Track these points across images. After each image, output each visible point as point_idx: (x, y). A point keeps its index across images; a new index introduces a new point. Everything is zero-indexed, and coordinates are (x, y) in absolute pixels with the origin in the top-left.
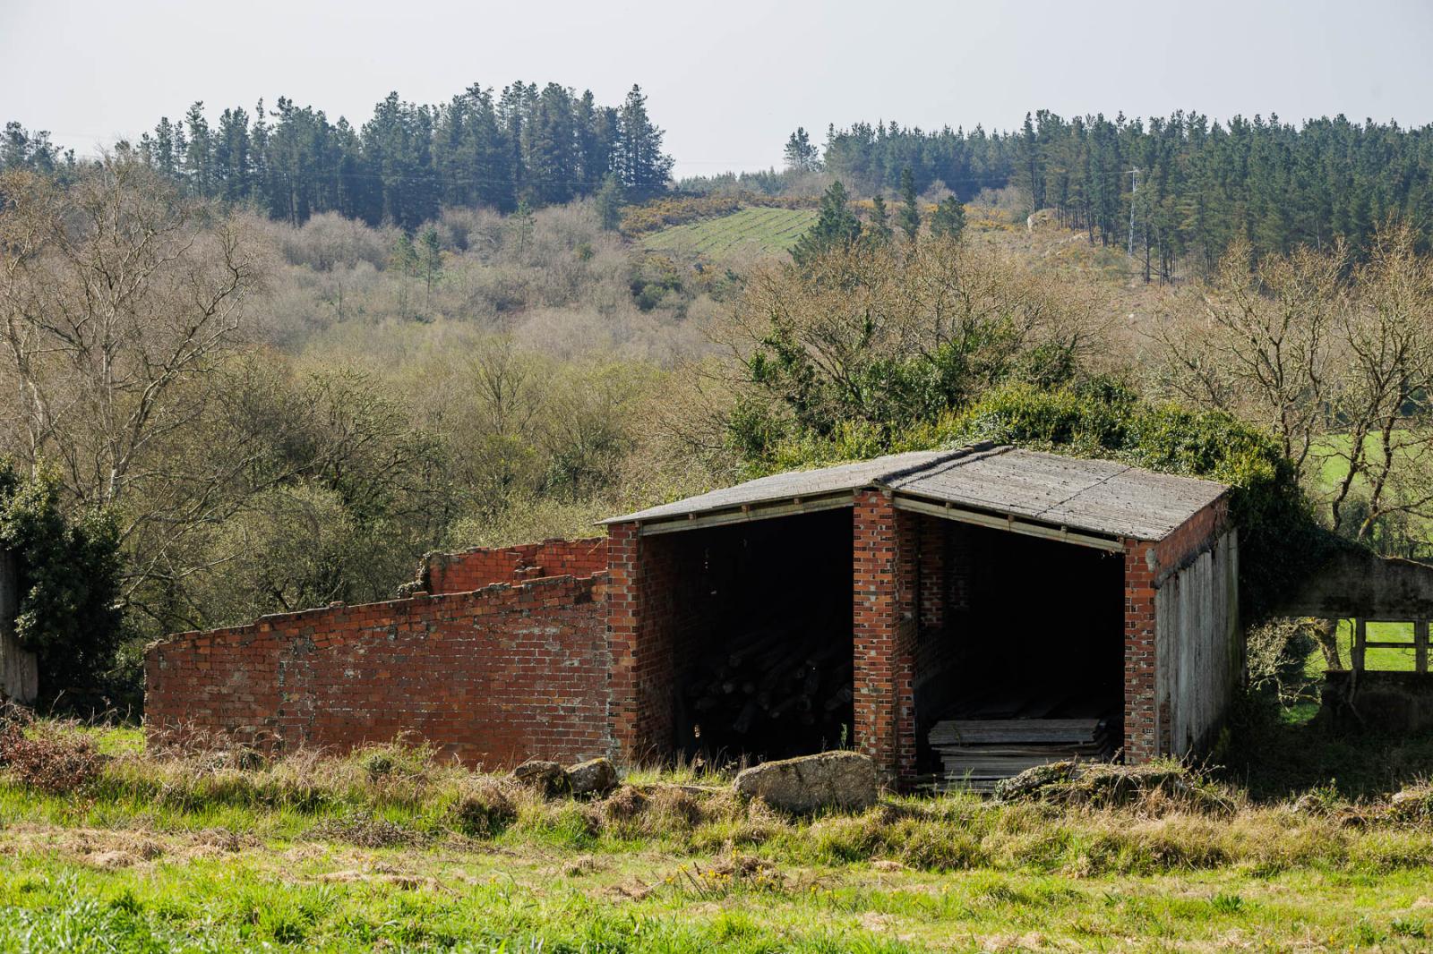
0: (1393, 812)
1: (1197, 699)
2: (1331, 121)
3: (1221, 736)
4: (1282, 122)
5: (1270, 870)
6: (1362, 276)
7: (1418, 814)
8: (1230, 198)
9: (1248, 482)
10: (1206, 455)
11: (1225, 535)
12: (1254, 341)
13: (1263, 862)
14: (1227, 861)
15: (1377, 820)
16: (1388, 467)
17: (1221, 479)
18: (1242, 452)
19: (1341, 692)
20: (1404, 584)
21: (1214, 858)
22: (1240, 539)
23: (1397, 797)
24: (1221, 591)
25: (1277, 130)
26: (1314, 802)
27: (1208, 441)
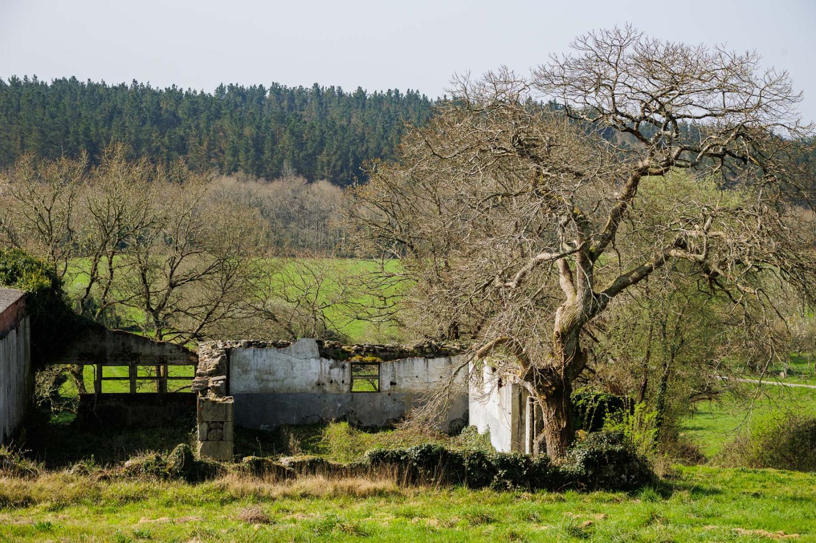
0: (126, 472)
1: (9, 413)
2: (68, 79)
3: (22, 433)
4: (40, 80)
5: (58, 507)
6: (97, 173)
7: (139, 472)
8: (11, 123)
9: (36, 289)
10: (12, 274)
11: (23, 319)
12: (36, 208)
13: (55, 503)
14: (34, 503)
15: (117, 477)
16: (112, 279)
17: (21, 287)
18: (32, 272)
19: (89, 405)
20: (123, 344)
21: (28, 502)
22: (31, 321)
23: (127, 463)
24: (21, 352)
25: (37, 84)
26: (82, 468)
27: (13, 266)
